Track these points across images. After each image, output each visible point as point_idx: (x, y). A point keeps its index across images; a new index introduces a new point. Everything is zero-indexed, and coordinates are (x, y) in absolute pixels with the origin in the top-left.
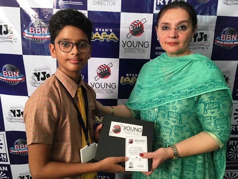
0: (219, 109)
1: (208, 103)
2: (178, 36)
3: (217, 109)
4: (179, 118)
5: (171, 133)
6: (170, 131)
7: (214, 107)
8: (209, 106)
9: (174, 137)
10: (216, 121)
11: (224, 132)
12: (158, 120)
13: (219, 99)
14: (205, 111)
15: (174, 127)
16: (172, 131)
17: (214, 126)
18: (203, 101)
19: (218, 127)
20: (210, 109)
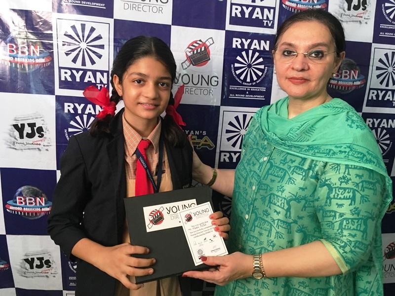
0: (353, 202)
1: (335, 188)
2: (309, 69)
3: (350, 200)
4: (286, 207)
5: (270, 231)
6: (269, 227)
7: (344, 196)
8: (336, 193)
9: (275, 238)
10: (343, 221)
11: (353, 244)
12: (255, 205)
13: (357, 184)
14: (328, 201)
15: (276, 222)
16: (273, 229)
17: (338, 230)
18: (328, 182)
19: (344, 234)
20: (337, 199)
